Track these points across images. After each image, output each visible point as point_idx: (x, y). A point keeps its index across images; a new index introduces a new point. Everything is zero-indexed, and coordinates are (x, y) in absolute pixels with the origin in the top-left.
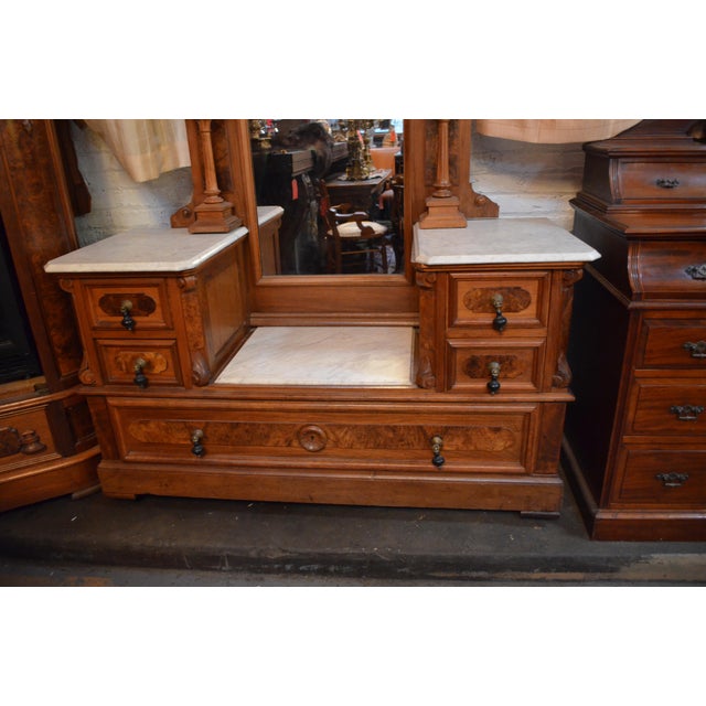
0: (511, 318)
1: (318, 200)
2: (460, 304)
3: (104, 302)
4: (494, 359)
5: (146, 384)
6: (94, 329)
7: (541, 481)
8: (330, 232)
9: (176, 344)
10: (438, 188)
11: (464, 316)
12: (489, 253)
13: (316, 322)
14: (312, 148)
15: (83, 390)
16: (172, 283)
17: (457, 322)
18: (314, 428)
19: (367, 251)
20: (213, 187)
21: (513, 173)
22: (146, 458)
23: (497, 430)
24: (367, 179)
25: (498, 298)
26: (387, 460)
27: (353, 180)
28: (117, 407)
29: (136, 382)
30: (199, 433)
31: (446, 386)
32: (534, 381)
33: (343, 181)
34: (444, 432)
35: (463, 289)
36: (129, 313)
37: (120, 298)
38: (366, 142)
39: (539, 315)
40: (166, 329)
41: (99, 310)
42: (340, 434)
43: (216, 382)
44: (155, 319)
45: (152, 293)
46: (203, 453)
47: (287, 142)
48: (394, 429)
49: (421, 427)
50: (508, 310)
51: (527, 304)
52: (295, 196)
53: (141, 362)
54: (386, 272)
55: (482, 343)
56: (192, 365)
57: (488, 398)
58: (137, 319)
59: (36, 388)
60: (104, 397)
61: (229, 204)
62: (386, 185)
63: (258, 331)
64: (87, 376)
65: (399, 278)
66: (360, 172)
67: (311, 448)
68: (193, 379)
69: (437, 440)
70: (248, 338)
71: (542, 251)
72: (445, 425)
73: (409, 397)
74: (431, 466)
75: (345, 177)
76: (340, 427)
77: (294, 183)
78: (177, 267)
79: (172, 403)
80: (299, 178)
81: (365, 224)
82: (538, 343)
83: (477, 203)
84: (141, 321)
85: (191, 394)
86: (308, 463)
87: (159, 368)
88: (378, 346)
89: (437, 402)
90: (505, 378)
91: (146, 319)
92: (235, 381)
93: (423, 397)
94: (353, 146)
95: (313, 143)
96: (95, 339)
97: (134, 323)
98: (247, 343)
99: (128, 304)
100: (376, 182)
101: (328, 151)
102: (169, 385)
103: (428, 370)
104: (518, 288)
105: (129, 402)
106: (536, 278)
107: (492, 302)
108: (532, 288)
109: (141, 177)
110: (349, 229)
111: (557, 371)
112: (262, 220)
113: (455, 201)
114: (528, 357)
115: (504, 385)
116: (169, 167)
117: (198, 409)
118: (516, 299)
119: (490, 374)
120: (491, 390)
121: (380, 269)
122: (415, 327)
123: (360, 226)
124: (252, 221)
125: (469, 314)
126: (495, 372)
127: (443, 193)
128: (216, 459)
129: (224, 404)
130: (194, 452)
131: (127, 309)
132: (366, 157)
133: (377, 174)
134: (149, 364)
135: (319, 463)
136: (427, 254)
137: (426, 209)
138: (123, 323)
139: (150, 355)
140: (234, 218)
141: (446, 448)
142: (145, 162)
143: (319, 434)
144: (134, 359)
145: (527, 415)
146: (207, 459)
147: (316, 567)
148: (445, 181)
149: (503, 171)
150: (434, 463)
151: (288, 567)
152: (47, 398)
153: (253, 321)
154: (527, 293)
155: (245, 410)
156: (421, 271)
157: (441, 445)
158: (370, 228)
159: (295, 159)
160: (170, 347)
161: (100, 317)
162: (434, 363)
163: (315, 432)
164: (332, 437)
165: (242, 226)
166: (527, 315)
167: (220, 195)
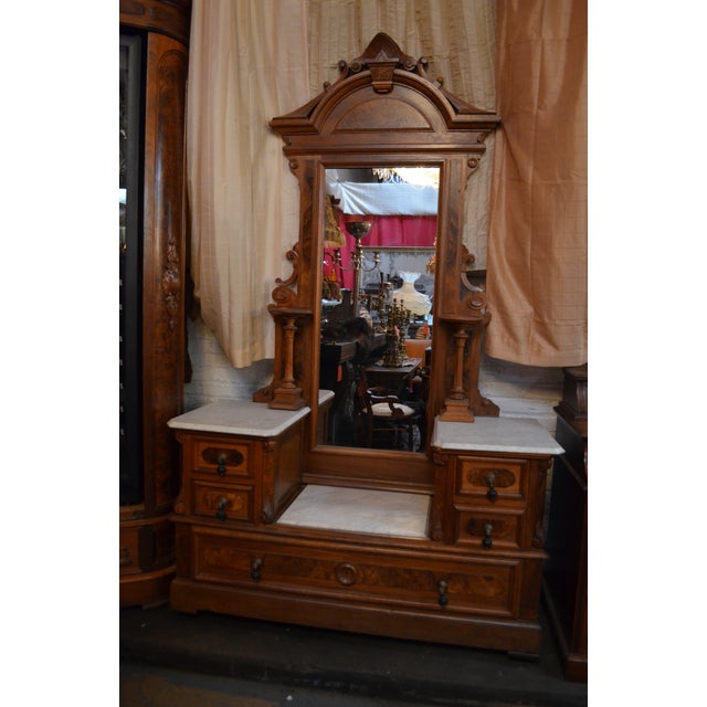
0: (501, 492)
1: (357, 382)
2: (464, 478)
3: (205, 454)
4: (488, 522)
5: (224, 518)
6: (194, 472)
7: (525, 626)
8: (365, 410)
9: (253, 490)
10: (455, 392)
11: (467, 487)
12: (485, 443)
13: (355, 485)
14: (356, 340)
15: (174, 518)
16: (258, 444)
17: (462, 492)
18: (348, 566)
19: (396, 428)
20: (290, 377)
21: (513, 382)
22: (213, 579)
23: (490, 579)
24: (400, 366)
25: (492, 476)
26: (402, 597)
27: (387, 367)
28: (199, 534)
29: (218, 516)
30: (259, 561)
31: (452, 541)
32: (518, 541)
33: (379, 366)
34: (449, 578)
35: (467, 468)
36: (224, 463)
37: (218, 451)
38: (402, 335)
39: (521, 491)
40: (248, 478)
41: (201, 459)
42: (369, 572)
43: (279, 522)
44: (241, 469)
45: (243, 450)
46: (259, 579)
47: (336, 334)
48: (410, 572)
49: (430, 572)
50: (499, 486)
51: (512, 483)
52: (339, 378)
53: (224, 500)
54: (411, 450)
55: (480, 509)
56: (263, 507)
57: (484, 552)
58: (228, 468)
59: (135, 513)
60: (189, 524)
61: (299, 390)
62: (416, 372)
63: (308, 488)
64: (180, 507)
65: (421, 456)
66: (395, 360)
67: (345, 581)
68: (261, 518)
69: (443, 583)
70: (300, 492)
71: (523, 444)
72: (450, 571)
73: (424, 546)
74: (437, 605)
75: (381, 363)
76: (369, 567)
77: (340, 368)
78: (266, 433)
79: (242, 535)
80: (344, 365)
81: (396, 406)
82: (521, 512)
83: (483, 405)
84: (230, 469)
85: (257, 529)
86: (341, 595)
87: (236, 507)
88: (402, 507)
89: (444, 552)
90: (497, 538)
91: (235, 468)
92: (292, 523)
93: (433, 547)
94: (391, 338)
95: (358, 336)
96: (192, 480)
97: (225, 470)
98: (299, 497)
99: (224, 456)
100: (409, 370)
101: (369, 342)
102: (243, 521)
103: (438, 526)
104: (506, 470)
105: (208, 531)
106: (518, 464)
107: (487, 479)
108: (516, 471)
109: (239, 364)
110: (382, 409)
111: (535, 535)
112: (321, 401)
113: (466, 403)
114: (514, 522)
115: (495, 543)
116: (258, 358)
117: (262, 542)
118: (504, 478)
119: (485, 532)
120: (486, 546)
121: (406, 447)
122: (431, 496)
123: (391, 407)
124: (314, 401)
125: (471, 486)
126: (489, 532)
127: (457, 396)
128: (268, 585)
129: (282, 540)
130: (252, 576)
131: (223, 460)
132: (400, 348)
133: (409, 363)
134: (230, 503)
135: (349, 595)
136: (443, 442)
137: (445, 407)
138: (218, 469)
139: (231, 496)
140: (302, 400)
141: (450, 591)
142: (244, 354)
143: (352, 571)
144: (219, 498)
145: (513, 568)
146: (261, 584)
147: (338, 684)
148: (459, 388)
149: (507, 381)
150: (440, 602)
151: (316, 682)
152: (142, 522)
153: (305, 480)
154: (512, 475)
155: (298, 546)
156: (437, 452)
157: (446, 588)
158: (400, 410)
159: (343, 350)
160: (248, 491)
161: (201, 463)
162: (444, 522)
163: (349, 569)
164: (362, 575)
165: (307, 406)
166: (513, 490)
167: (294, 383)
